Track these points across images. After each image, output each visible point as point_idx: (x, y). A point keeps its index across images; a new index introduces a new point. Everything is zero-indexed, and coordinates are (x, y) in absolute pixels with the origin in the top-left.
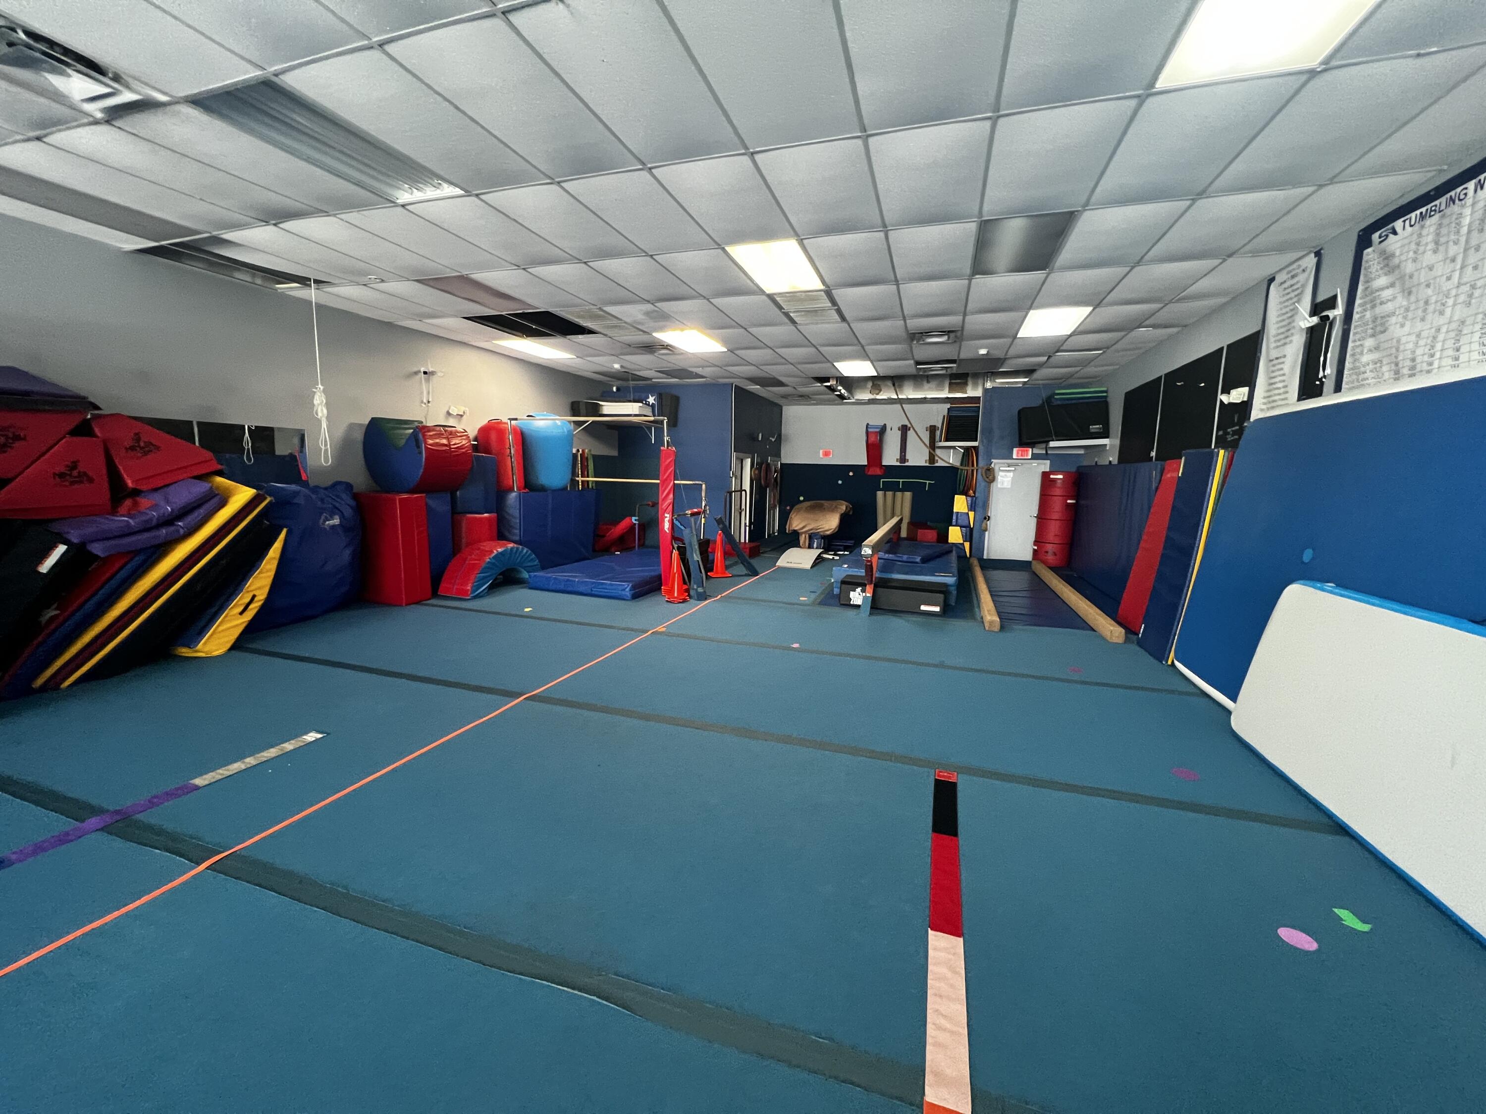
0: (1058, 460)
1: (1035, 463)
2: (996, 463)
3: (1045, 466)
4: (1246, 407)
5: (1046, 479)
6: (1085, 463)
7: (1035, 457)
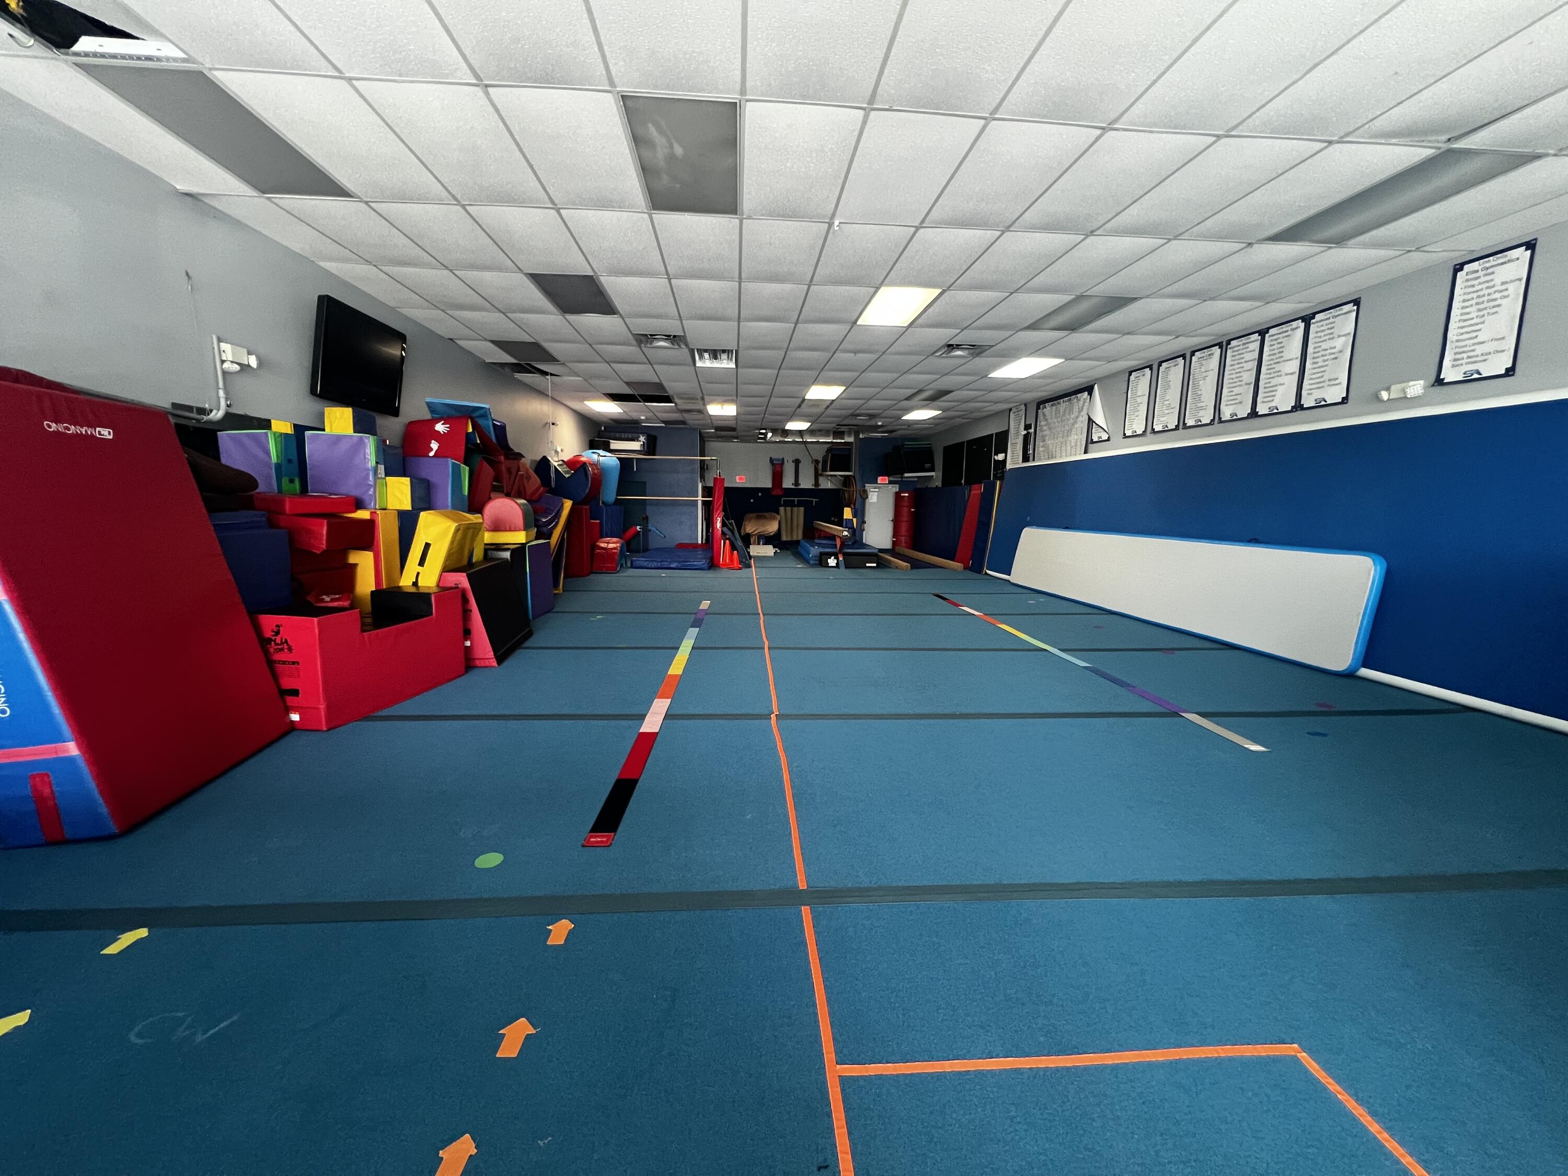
0: (904, 485)
1: (890, 486)
2: (868, 486)
3: (896, 488)
4: (1004, 462)
5: (898, 497)
6: (918, 486)
7: (890, 482)
